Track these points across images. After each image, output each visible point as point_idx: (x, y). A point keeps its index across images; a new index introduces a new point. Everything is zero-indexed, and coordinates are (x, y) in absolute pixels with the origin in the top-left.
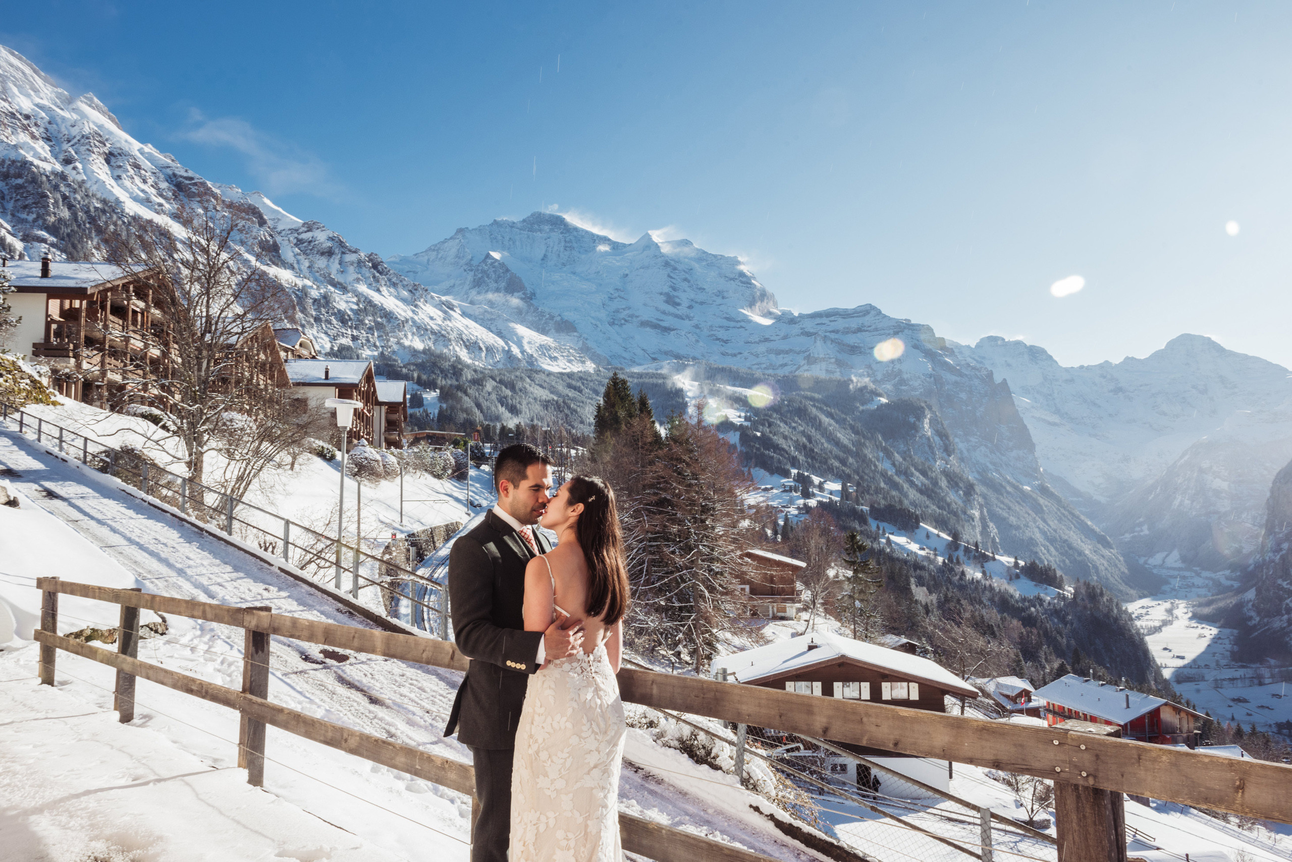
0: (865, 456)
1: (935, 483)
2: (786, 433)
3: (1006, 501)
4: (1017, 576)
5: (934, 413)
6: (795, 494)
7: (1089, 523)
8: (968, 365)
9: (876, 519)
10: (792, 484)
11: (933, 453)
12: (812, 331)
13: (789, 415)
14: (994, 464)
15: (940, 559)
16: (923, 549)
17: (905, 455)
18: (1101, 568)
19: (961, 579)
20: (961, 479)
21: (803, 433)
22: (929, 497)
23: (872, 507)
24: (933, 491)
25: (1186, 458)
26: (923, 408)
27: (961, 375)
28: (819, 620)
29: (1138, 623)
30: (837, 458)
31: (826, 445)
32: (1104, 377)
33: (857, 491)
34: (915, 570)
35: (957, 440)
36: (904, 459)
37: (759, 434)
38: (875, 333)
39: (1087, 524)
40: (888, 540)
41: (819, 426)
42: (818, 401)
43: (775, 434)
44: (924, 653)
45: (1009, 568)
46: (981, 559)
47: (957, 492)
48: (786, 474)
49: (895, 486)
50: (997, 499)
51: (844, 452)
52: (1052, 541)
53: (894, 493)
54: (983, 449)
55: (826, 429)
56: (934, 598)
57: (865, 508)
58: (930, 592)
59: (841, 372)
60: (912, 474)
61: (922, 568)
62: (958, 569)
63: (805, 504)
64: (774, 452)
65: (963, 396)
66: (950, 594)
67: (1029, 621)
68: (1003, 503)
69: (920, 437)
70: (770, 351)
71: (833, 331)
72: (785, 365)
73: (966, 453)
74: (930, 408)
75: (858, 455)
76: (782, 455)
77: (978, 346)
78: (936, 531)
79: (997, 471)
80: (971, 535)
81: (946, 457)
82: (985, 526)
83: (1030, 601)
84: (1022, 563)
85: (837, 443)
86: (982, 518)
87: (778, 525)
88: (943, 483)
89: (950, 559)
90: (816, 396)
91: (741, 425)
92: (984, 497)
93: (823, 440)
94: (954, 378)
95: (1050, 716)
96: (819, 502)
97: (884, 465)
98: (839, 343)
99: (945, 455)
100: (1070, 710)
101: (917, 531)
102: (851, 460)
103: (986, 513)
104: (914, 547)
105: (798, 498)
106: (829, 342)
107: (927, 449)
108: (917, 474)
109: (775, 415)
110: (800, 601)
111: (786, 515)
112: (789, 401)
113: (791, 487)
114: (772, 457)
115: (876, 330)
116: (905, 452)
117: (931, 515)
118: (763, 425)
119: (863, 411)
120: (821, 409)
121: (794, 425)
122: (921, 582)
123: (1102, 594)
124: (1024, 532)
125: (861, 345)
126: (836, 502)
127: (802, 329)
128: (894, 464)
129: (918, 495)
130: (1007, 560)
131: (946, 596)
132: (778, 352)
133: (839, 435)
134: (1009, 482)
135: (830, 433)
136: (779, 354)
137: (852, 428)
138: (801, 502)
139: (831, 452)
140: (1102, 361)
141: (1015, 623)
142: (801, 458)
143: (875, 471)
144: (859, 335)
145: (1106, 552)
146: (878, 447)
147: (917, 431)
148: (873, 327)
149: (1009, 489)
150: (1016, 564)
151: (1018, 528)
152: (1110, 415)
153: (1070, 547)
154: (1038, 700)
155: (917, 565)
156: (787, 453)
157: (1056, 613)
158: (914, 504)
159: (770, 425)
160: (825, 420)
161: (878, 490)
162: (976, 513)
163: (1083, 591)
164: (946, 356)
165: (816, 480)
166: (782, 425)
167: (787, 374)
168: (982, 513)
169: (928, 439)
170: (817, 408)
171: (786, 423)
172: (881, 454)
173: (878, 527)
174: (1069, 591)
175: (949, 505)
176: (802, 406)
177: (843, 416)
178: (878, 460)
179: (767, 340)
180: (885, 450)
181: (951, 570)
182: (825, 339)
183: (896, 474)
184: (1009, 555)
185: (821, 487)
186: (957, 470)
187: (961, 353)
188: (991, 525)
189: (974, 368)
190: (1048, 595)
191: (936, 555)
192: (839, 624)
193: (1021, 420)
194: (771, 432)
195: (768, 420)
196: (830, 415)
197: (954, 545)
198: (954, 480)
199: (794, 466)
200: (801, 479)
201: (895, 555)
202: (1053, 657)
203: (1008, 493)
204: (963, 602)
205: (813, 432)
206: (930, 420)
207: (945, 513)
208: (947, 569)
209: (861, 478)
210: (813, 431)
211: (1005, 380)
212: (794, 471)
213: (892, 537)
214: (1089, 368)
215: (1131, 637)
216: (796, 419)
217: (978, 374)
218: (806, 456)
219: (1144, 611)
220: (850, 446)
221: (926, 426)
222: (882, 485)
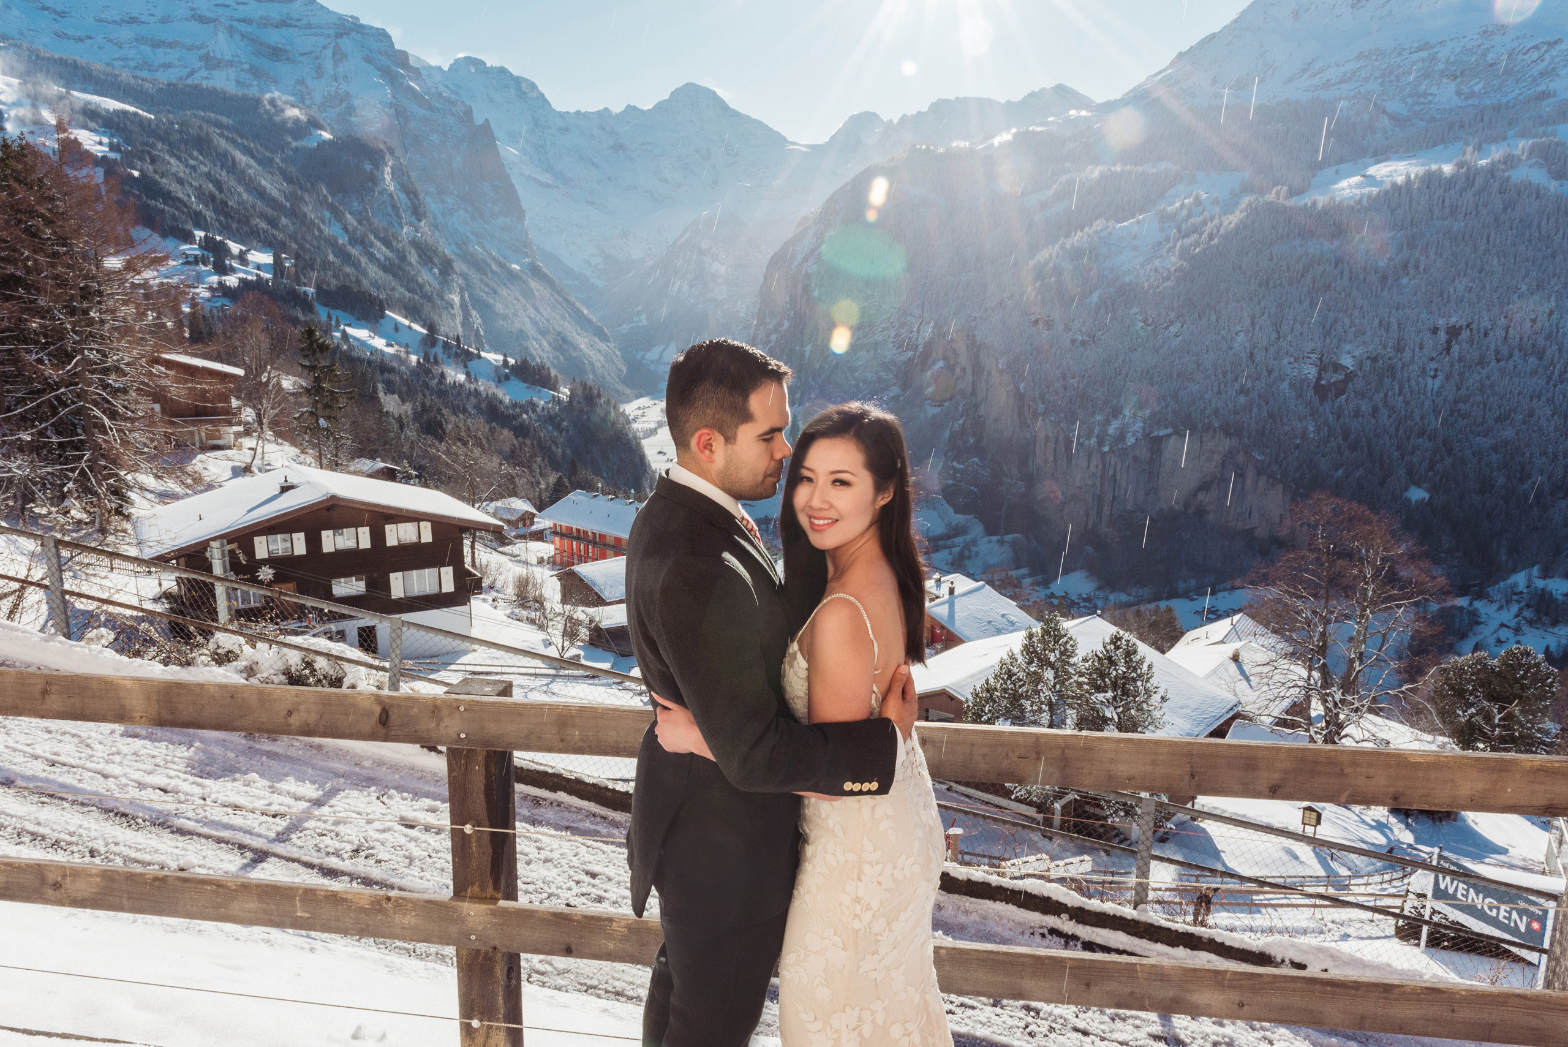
0: (305, 216)
1: (403, 257)
2: (182, 175)
3: (492, 283)
4: (507, 378)
5: (397, 159)
6: (203, 268)
7: (585, 312)
8: (440, 94)
9: (326, 305)
10: (198, 253)
11: (399, 217)
12: (209, 14)
13: (183, 146)
14: (476, 234)
15: (414, 358)
16: (391, 345)
17: (362, 217)
18: (598, 364)
19: (440, 383)
20: (435, 252)
21: (208, 176)
22: (395, 275)
23: (318, 288)
24: (399, 267)
25: (687, 235)
26: (382, 151)
27: (432, 109)
28: (270, 448)
29: (635, 426)
30: (263, 216)
31: (245, 196)
32: (603, 129)
33: (296, 266)
34: (382, 373)
35: (428, 200)
36: (360, 223)
37: (136, 174)
38: (308, 31)
39: (582, 313)
40: (344, 333)
41: (232, 167)
42: (228, 128)
43: (163, 175)
44: (407, 479)
45: (497, 367)
46: (465, 358)
47: (431, 270)
48: (188, 238)
49: (347, 258)
50: (481, 280)
51: (274, 209)
52: (544, 332)
53: (348, 270)
54: (461, 213)
55: (243, 172)
56: (408, 407)
57: (311, 290)
58: (403, 401)
59: (259, 86)
60: (372, 245)
61: (391, 370)
62: (437, 370)
63: (220, 283)
64: (165, 203)
65: (435, 138)
66: (428, 403)
67: (521, 431)
68: (487, 285)
69: (380, 193)
70: (140, 40)
71: (243, 20)
72: (169, 66)
73: (440, 218)
74: (392, 151)
75: (294, 214)
76: (177, 209)
77: (451, 67)
78: (406, 322)
79: (480, 243)
80: (451, 326)
81: (416, 222)
82: (466, 315)
83: (521, 407)
84: (511, 361)
85: (262, 194)
86: (463, 305)
87: (182, 312)
88: (413, 257)
89: (426, 358)
90: (224, 120)
91: (104, 158)
92: (465, 277)
93: (240, 189)
94: (422, 112)
95: (557, 539)
96: (241, 280)
97: (333, 230)
98: (253, 40)
99: (413, 219)
100: (578, 530)
101: (382, 321)
102: (284, 221)
103: (467, 298)
104: (379, 343)
105: (210, 274)
106: (237, 37)
107: (390, 209)
108: (378, 244)
109: (160, 145)
110: (239, 423)
111: (193, 299)
112: (182, 125)
113: (196, 256)
114: (163, 210)
115: (309, 26)
116: (360, 213)
117: (398, 300)
118: (142, 159)
119: (297, 149)
120: (233, 142)
121: (192, 162)
122: (390, 389)
123: (599, 396)
124: (513, 322)
125: (289, 48)
126: (267, 281)
127: (192, 9)
128: (346, 229)
129: (381, 273)
130: (494, 358)
131: (423, 405)
132: (156, 44)
133: (263, 182)
134: (494, 259)
135: (251, 178)
136: (159, 47)
137: (284, 174)
138: (214, 279)
139: (254, 207)
140: (601, 108)
141: (506, 434)
142: (209, 214)
143: (320, 237)
144: (283, 30)
145: (603, 346)
146: (323, 203)
147: (375, 184)
148: (304, 22)
149: (494, 267)
150: (505, 362)
151: (505, 317)
152: (609, 179)
153: (565, 340)
154: (542, 522)
155: (382, 367)
156: (185, 205)
157: (550, 419)
158: (375, 284)
159: (153, 160)
160: (242, 159)
161: (326, 265)
162: (456, 299)
163: (579, 392)
164: (411, 79)
165: (235, 248)
166: (172, 161)
167: (174, 81)
168: (462, 298)
169: (391, 196)
170: (227, 138)
171: (179, 158)
172: (327, 214)
173: (329, 317)
174: (564, 393)
175: (421, 287)
176: (203, 134)
177: (268, 154)
178: (324, 222)
179: (133, 20)
180: (332, 208)
181: (428, 372)
182: (231, 30)
183: (350, 243)
184: (496, 351)
185: (242, 258)
186: (431, 241)
187: (429, 76)
188: (474, 313)
189: (447, 100)
190: (542, 399)
191: (408, 353)
192: (296, 451)
193: (508, 177)
194: (155, 172)
195: (149, 153)
196: (248, 151)
197: (430, 340)
198: (427, 254)
199: (199, 226)
200: (209, 245)
201: (354, 354)
202: (548, 471)
203: (494, 273)
204: (445, 411)
205: (223, 176)
206: (392, 168)
207: (416, 297)
208: (424, 370)
209: (301, 247)
210: (224, 173)
211: (487, 120)
212: (199, 234)
213: (349, 330)
214: (586, 116)
215: (628, 442)
216: (195, 153)
217: (454, 109)
218: (216, 211)
219: (640, 412)
220: (282, 199)
221: (388, 177)
222: (331, 258)
